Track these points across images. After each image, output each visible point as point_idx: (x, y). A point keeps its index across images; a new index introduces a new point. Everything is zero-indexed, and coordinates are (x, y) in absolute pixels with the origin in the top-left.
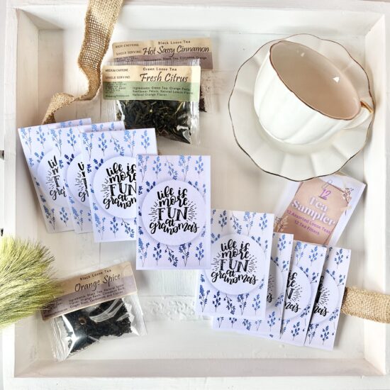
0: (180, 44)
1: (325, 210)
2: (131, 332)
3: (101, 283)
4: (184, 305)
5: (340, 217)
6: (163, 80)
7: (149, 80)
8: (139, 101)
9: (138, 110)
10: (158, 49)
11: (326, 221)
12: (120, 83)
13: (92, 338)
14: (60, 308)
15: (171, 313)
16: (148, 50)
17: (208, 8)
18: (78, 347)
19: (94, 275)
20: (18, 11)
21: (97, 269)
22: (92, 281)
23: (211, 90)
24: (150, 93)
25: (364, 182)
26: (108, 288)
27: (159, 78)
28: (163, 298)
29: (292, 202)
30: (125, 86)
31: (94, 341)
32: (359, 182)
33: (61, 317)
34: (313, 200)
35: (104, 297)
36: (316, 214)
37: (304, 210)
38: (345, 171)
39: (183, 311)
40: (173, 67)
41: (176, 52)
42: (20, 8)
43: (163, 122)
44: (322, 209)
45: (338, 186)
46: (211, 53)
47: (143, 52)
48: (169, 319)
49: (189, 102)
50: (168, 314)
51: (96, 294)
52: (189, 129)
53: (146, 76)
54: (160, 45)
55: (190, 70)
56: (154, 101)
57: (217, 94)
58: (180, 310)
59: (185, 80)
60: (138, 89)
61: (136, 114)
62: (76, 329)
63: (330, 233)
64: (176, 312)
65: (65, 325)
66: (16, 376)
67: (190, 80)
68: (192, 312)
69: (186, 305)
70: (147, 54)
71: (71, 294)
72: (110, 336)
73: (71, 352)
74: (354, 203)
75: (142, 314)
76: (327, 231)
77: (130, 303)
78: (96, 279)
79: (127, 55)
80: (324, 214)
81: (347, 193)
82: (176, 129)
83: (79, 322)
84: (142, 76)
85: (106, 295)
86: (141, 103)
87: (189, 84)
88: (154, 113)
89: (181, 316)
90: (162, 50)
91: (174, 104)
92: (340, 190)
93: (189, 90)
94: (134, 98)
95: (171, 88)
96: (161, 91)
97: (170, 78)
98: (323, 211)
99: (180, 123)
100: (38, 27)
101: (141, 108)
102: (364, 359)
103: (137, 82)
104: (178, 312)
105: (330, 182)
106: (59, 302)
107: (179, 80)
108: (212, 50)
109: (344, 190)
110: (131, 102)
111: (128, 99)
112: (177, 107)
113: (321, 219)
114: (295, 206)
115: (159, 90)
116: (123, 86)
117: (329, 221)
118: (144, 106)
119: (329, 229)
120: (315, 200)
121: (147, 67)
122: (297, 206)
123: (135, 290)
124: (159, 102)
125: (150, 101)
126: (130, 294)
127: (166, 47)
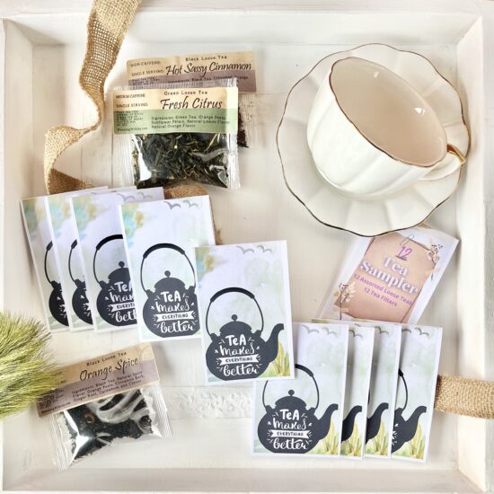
0: (213, 60)
1: (404, 274)
2: (152, 432)
3: (113, 369)
4: (220, 398)
5: (424, 282)
6: (190, 106)
7: (172, 107)
8: (160, 135)
9: (158, 146)
10: (185, 68)
11: (406, 288)
12: (136, 112)
13: (101, 440)
14: (61, 401)
15: (203, 409)
16: (172, 69)
17: (248, 12)
18: (85, 451)
19: (104, 359)
20: (6, 22)
21: (108, 352)
22: (102, 366)
23: (255, 119)
24: (174, 124)
25: (457, 237)
26: (122, 375)
27: (185, 104)
28: (193, 389)
29: (361, 264)
30: (141, 116)
31: (104, 445)
32: (449, 237)
33: (62, 413)
34: (388, 262)
35: (117, 388)
36: (393, 279)
37: (377, 274)
38: (430, 222)
39: (220, 406)
40: (203, 90)
41: (208, 70)
42: (8, 18)
43: (191, 161)
44: (400, 272)
45: (421, 242)
46: (254, 71)
47: (166, 71)
48: (201, 416)
49: (225, 135)
50: (200, 410)
51: (107, 384)
52: (226, 169)
53: (168, 102)
54: (188, 62)
55: (226, 92)
56: (179, 134)
57: (262, 124)
58: (215, 404)
59: (218, 106)
60: (158, 119)
61: (157, 151)
62: (82, 429)
63: (412, 304)
64: (210, 407)
65: (67, 423)
66: (4, 489)
67: (225, 105)
68: (231, 408)
69: (223, 398)
70: (171, 73)
71: (76, 383)
72: (125, 438)
73: (75, 458)
74: (443, 265)
75: (166, 410)
76: (408, 302)
77: (151, 395)
78: (107, 364)
79: (146, 76)
80: (403, 279)
81: (433, 251)
82: (208, 169)
83: (85, 420)
84: (163, 102)
85: (119, 386)
86: (163, 138)
87: (224, 111)
88: (179, 150)
89: (217, 413)
90: (190, 68)
91: (205, 138)
92: (424, 247)
93: (224, 118)
94: (153, 131)
95: (200, 117)
96: (188, 121)
97: (199, 103)
98: (402, 275)
99: (214, 161)
100: (32, 43)
101: (163, 143)
102: (458, 470)
103: (157, 111)
104: (213, 407)
105: (411, 237)
106: (60, 394)
107: (211, 106)
108: (255, 67)
109: (429, 246)
110: (149, 136)
111: (145, 133)
112: (209, 141)
113: (399, 286)
114: (364, 269)
115: (185, 120)
116: (139, 116)
117: (410, 289)
118: (166, 141)
119: (410, 299)
120: (391, 262)
121: (170, 91)
122: (367, 269)
123: (157, 379)
124: (185, 135)
125: (175, 135)
126: (150, 384)
127: (195, 64)
